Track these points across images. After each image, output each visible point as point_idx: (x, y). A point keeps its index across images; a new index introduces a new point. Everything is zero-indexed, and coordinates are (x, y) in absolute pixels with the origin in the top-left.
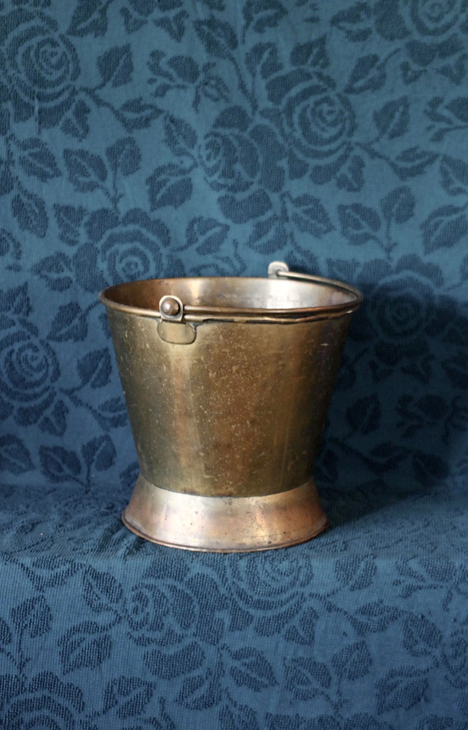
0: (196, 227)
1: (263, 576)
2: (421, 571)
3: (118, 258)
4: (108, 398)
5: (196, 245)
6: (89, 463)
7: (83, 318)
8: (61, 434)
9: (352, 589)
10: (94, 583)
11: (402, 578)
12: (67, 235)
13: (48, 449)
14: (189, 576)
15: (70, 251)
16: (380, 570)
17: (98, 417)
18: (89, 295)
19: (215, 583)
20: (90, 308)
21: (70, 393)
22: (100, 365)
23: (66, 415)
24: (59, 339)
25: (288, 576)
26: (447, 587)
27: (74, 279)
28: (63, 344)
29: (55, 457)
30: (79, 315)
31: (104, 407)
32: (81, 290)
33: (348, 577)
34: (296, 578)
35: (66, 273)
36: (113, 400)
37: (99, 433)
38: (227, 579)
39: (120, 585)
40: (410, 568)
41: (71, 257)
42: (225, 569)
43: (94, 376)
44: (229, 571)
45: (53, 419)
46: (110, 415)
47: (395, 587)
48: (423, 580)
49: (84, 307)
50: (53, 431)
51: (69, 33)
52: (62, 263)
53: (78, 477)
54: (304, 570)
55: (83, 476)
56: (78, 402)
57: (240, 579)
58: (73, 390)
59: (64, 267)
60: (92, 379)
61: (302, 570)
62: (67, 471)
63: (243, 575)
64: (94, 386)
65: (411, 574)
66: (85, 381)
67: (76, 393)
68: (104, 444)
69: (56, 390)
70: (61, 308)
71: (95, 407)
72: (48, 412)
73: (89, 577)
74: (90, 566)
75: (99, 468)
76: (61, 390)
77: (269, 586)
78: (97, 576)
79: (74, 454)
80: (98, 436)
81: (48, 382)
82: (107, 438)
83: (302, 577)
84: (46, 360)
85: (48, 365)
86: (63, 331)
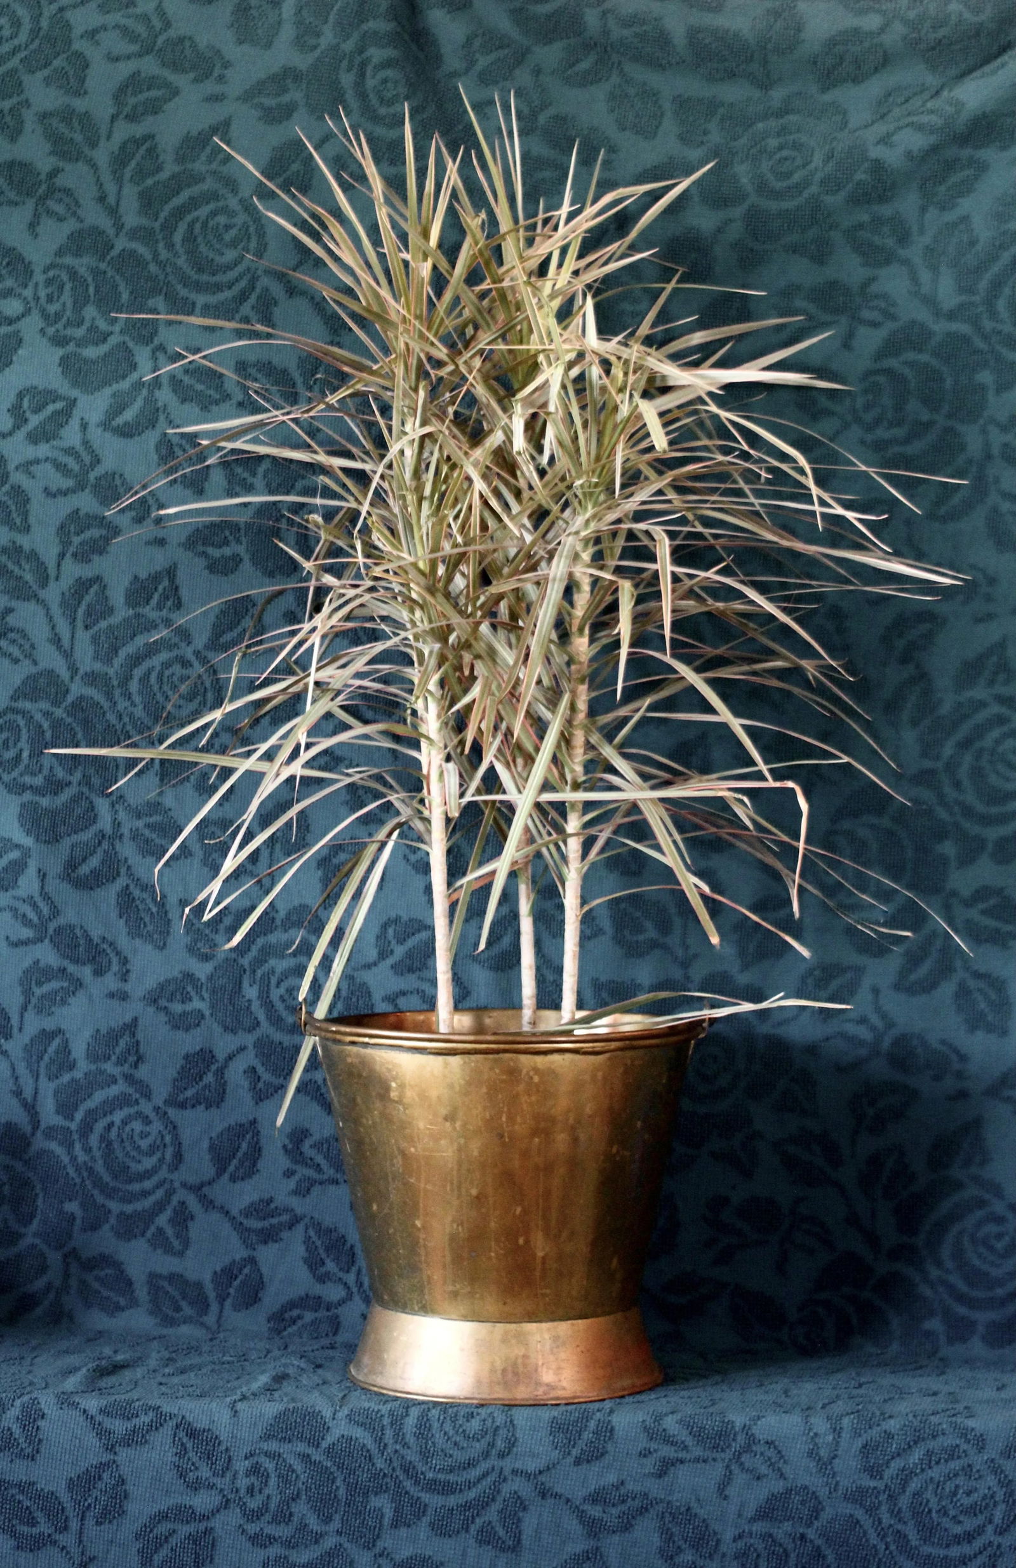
0: (391, 931)
1: (439, 1439)
2: (684, 1435)
3: (274, 981)
4: (255, 1197)
5: (390, 961)
6: (222, 1299)
7: (220, 1073)
8: (181, 1254)
9: (578, 1462)
10: (189, 1445)
11: (653, 1446)
12: (199, 945)
13: (160, 1276)
14: (329, 1439)
15: (202, 971)
16: (619, 1433)
17: (239, 1227)
18: (229, 1037)
19: (368, 1451)
20: (230, 1057)
21: (197, 1189)
22: (244, 1145)
23: (190, 1224)
24: (182, 1105)
25: (478, 1440)
26: (723, 1460)
27: (207, 1013)
28: (188, 1113)
29: (169, 1288)
30: (213, 1068)
31: (248, 1212)
32: (217, 1029)
33: (571, 1443)
34: (492, 1445)
35: (197, 1004)
36: (261, 1201)
37: (240, 1253)
38: (386, 1445)
39: (227, 1450)
40: (664, 1430)
41: (203, 980)
42: (382, 1430)
43: (235, 1162)
44: (389, 1433)
45: (170, 1232)
46: (256, 1224)
47: (644, 1461)
48: (686, 1448)
49: (221, 1055)
50: (169, 1250)
51: (206, 647)
52: (189, 989)
53: (205, 1319)
54: (502, 1432)
55: (211, 1319)
56: (208, 1204)
57: (406, 1445)
58: (202, 1185)
59: (193, 994)
60: (231, 1168)
61: (501, 1432)
62: (188, 1310)
63: (410, 1439)
64: (233, 1179)
65: (669, 1440)
66: (221, 1171)
67: (205, 1190)
68: (246, 1271)
69: (177, 1184)
70: (186, 1057)
71: (235, 1212)
72: (162, 1220)
73: (182, 1434)
74: (183, 1417)
75: (236, 1308)
76: (184, 1185)
77: (451, 1456)
78: (193, 1433)
79: (199, 1285)
80: (238, 1257)
81: (163, 1173)
82: (252, 1261)
83: (500, 1444)
84: (162, 1137)
85: (165, 1145)
86: (189, 1093)
